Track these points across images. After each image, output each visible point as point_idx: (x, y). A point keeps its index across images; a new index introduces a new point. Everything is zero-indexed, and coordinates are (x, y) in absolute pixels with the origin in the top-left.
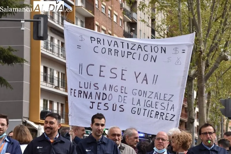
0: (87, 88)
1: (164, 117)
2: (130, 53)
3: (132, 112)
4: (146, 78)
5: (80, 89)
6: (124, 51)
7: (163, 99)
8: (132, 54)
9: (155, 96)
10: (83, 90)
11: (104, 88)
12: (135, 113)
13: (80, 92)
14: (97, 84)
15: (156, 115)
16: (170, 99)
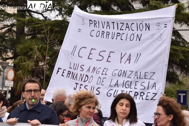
0: (75, 69)
1: (144, 97)
2: (119, 34)
3: (107, 95)
4: (130, 58)
5: (70, 70)
6: (114, 33)
7: (144, 78)
8: (121, 35)
9: (135, 75)
10: (72, 70)
11: (88, 70)
12: (110, 96)
13: (69, 73)
14: (84, 65)
15: (135, 96)
16: (151, 77)
